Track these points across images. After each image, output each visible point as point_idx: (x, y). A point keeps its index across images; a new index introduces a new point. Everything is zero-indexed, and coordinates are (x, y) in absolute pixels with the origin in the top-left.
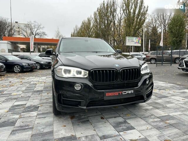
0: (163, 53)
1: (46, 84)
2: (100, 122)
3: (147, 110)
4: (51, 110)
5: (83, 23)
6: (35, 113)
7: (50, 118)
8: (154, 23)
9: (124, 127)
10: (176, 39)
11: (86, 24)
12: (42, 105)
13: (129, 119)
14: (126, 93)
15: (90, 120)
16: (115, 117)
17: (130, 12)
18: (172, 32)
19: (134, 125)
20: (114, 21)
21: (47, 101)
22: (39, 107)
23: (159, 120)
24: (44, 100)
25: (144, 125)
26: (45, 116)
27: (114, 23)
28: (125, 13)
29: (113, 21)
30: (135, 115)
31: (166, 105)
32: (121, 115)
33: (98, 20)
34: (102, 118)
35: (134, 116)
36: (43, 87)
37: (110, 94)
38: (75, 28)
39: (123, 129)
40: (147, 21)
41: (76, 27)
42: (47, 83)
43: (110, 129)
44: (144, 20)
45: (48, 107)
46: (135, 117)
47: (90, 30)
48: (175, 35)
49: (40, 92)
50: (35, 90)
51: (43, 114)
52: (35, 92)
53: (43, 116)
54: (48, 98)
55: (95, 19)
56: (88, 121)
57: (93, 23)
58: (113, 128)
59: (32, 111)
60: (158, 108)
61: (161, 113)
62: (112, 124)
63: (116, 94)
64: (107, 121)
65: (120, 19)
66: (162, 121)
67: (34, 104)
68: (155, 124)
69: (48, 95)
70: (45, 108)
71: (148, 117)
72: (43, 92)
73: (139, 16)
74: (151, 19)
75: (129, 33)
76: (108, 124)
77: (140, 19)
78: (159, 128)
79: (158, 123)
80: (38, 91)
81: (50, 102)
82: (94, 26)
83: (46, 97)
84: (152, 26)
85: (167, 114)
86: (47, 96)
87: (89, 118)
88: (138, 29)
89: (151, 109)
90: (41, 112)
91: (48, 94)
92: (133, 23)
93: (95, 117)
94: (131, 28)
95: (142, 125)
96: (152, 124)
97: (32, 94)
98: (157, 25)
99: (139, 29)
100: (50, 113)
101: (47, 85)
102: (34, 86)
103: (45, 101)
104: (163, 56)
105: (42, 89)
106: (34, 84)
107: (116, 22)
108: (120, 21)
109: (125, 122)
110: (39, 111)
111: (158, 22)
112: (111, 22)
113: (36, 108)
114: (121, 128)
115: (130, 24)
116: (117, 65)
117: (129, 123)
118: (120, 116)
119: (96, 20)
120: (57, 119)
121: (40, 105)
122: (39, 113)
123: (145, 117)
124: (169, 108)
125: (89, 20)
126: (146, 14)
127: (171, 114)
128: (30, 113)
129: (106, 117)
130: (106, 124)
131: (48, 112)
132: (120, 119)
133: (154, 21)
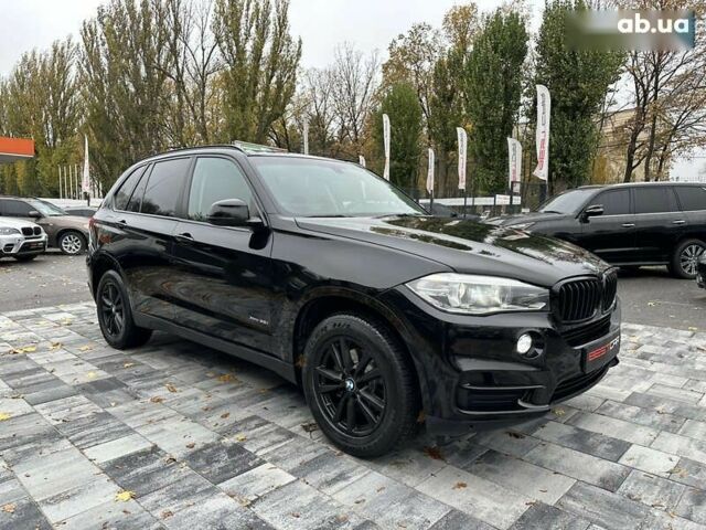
2: (528, 448)
6: (268, 475)
8: (318, 102)
9: (606, 446)
11: (44, 66)
13: (575, 421)
15: (495, 449)
17: (241, 51)
19: (613, 435)
20: (180, 75)
22: (239, 446)
23: (637, 408)
25: (632, 428)
26: (337, 471)
27: (180, 83)
28: (226, 51)
29: (174, 73)
33: (104, 60)
34: (515, 436)
35: (575, 411)
37: (595, 355)
39: (608, 450)
40: (298, 89)
43: (583, 460)
44: (293, 88)
45: (276, 437)
46: (583, 413)
47: (66, 99)
49: (114, 386)
51: (310, 466)
53: (331, 475)
55: (90, 53)
56: (494, 452)
57: (80, 67)
58: (586, 455)
62: (566, 445)
64: (540, 441)
65: (201, 70)
66: (646, 409)
68: (647, 421)
71: (607, 407)
72: (131, 385)
73: (274, 70)
74: (308, 86)
75: (241, 129)
76: (556, 448)
77: (280, 84)
78: (668, 429)
79: (649, 418)
82: (82, 81)
84: (313, 110)
85: (629, 392)
87: (479, 444)
88: (273, 117)
90: (293, 463)
92: (255, 94)
94: (248, 112)
95: (629, 431)
96: (642, 422)
98: (329, 110)
99: (274, 120)
100: (329, 456)
105: (103, 375)
107: (187, 79)
108: (202, 77)
109: (584, 433)
110: (275, 460)
111: (331, 98)
112: (165, 74)
113: (237, 453)
114: (601, 449)
115: (244, 96)
117: (597, 434)
118: (548, 420)
119: (93, 58)
120: (397, 472)
122: (287, 466)
123: (602, 409)
125: (59, 55)
126: (295, 67)
129: (517, 430)
130: (551, 448)
132: (562, 428)
133: (319, 96)
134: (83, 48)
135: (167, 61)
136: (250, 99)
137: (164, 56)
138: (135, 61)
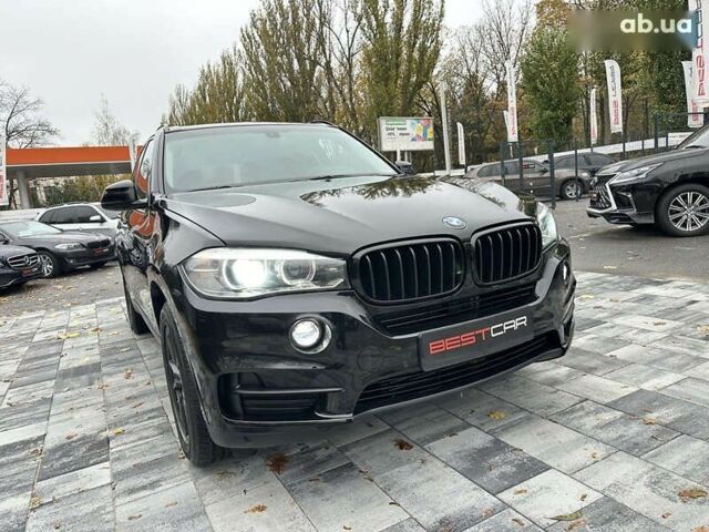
0: (522, 168)
1: (103, 336)
2: (399, 463)
3: (553, 382)
4: (172, 444)
5: (206, 77)
6: (99, 474)
7: (182, 484)
8: (470, 62)
9: (508, 469)
10: (554, 115)
11: (218, 76)
12: (120, 430)
13: (506, 429)
14: (501, 329)
15: (356, 462)
16: (452, 433)
17: (381, 24)
18: (536, 89)
19: (538, 453)
20: (328, 63)
21: (139, 409)
22: (108, 440)
23: (619, 414)
24: (120, 404)
25: (576, 444)
26: (154, 478)
27: (328, 66)
28: (365, 28)
29: (323, 62)
30: (522, 409)
31: (612, 353)
32: (469, 420)
33: (262, 61)
34: (402, 445)
35: (522, 415)
36: (96, 351)
37: (446, 344)
38: (176, 98)
39: (503, 476)
40: (444, 53)
41: (178, 94)
42: (108, 330)
43: (452, 487)
44: (436, 53)
45: (151, 432)
46: (529, 419)
47: (238, 102)
48: (551, 100)
49: (89, 372)
50: (63, 365)
51: (140, 469)
52: (66, 374)
53: (146, 481)
54: (134, 393)
55: (250, 56)
56: (351, 466)
57: (244, 72)
58: (464, 481)
59: (83, 463)
60: (590, 370)
61: (611, 387)
62: (453, 464)
63: (468, 339)
64: (426, 454)
65: (347, 53)
66: (631, 416)
67: (80, 432)
68: (612, 434)
69: (129, 381)
70: (140, 439)
71: (573, 412)
72: (104, 370)
73: (416, 37)
74: (457, 46)
75: (387, 104)
76: (435, 467)
77: (423, 50)
78: (634, 449)
79: (621, 430)
80: (80, 371)
81: (153, 410)
82: (247, 85)
83: (127, 392)
84: (465, 72)
85: (633, 389)
86: (129, 386)
87: (347, 454)
88: (419, 85)
89: (569, 376)
90: (129, 464)
91: (128, 376)
92: (398, 66)
93: (372, 444)
94: (392, 85)
95: (567, 448)
96: (603, 435)
97: (58, 388)
98: (482, 69)
99: (421, 87)
100: (171, 458)
101: (109, 338)
102: (53, 350)
103: (126, 410)
104: (525, 176)
105: (97, 359)
106: (49, 342)
107: (335, 64)
108: (349, 60)
109: (499, 446)
110: (118, 459)
111: (482, 56)
112: (315, 63)
113: (97, 448)
114: (495, 473)
115: (388, 69)
116: (455, 222)
117: (516, 449)
118: (470, 425)
119: (253, 60)
120: (212, 484)
121: (109, 433)
122: (119, 467)
123: (564, 413)
124: (626, 363)
125: (228, 63)
126: (438, 29)
127: (647, 386)
128: (77, 478)
129: (414, 436)
130: (429, 466)
131: (159, 456)
132: (475, 439)
133: (469, 54)
134: (244, 54)
135: (316, 50)
136: (393, 72)
137: (313, 45)
138: (288, 55)
